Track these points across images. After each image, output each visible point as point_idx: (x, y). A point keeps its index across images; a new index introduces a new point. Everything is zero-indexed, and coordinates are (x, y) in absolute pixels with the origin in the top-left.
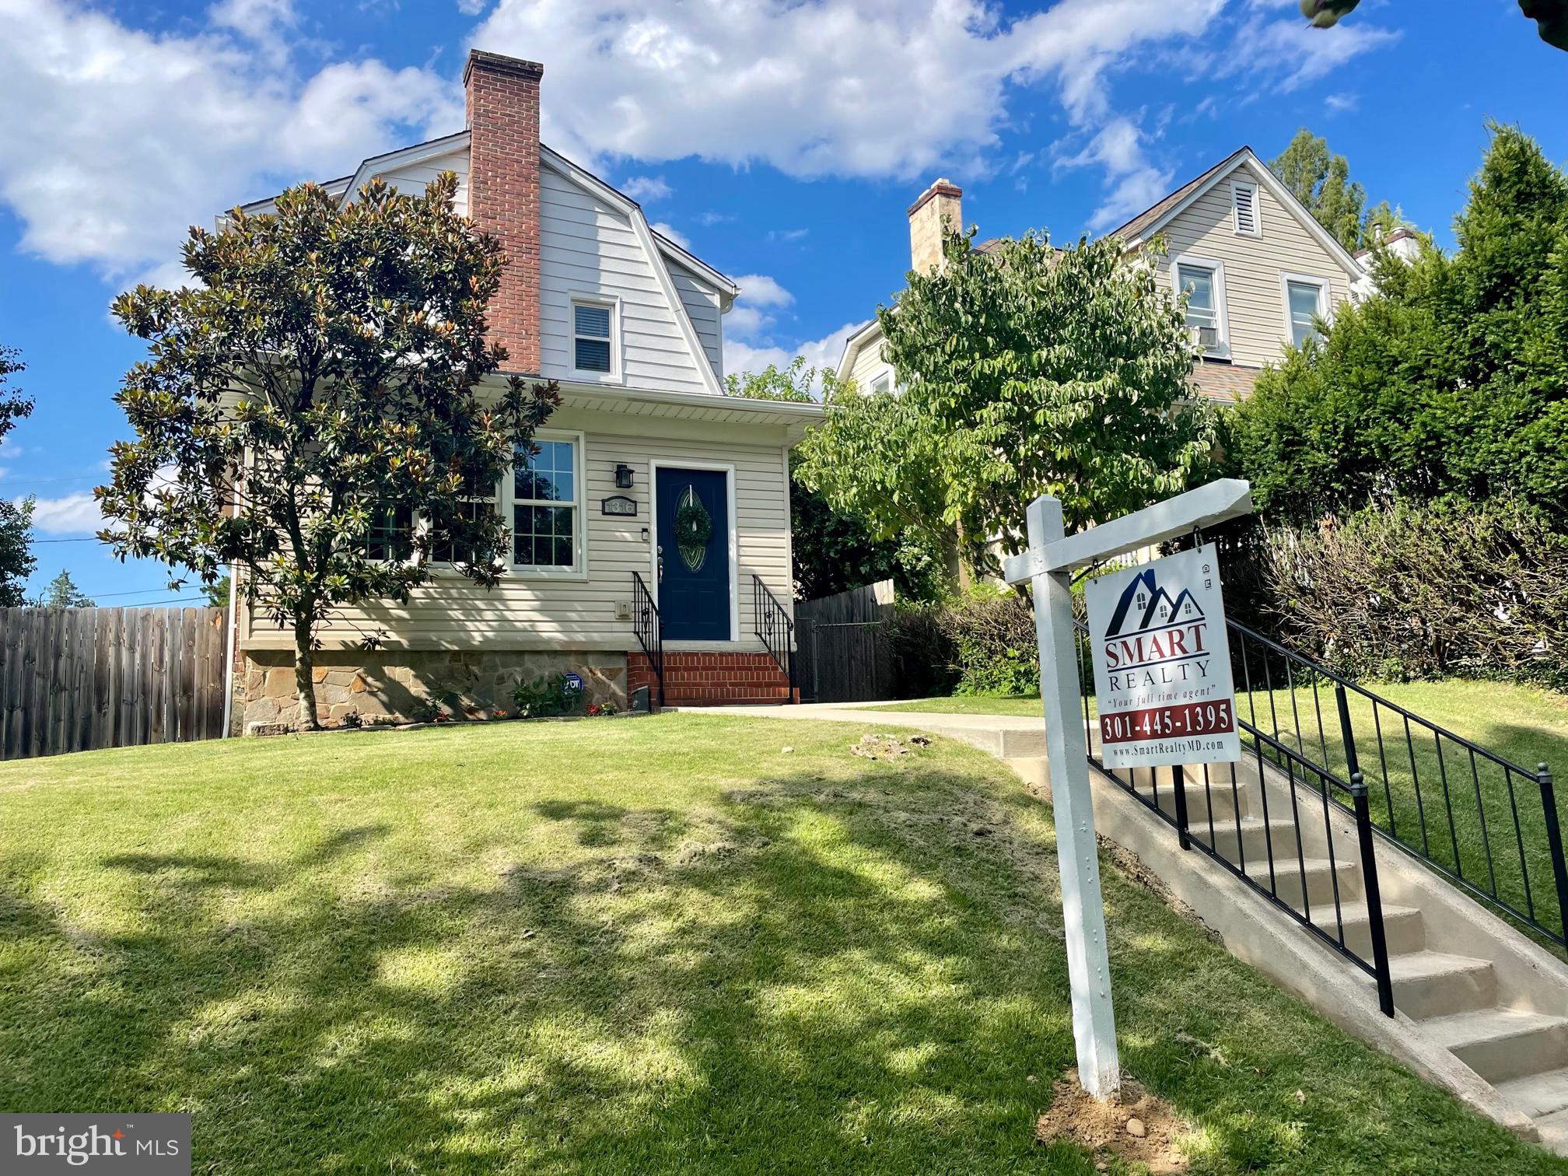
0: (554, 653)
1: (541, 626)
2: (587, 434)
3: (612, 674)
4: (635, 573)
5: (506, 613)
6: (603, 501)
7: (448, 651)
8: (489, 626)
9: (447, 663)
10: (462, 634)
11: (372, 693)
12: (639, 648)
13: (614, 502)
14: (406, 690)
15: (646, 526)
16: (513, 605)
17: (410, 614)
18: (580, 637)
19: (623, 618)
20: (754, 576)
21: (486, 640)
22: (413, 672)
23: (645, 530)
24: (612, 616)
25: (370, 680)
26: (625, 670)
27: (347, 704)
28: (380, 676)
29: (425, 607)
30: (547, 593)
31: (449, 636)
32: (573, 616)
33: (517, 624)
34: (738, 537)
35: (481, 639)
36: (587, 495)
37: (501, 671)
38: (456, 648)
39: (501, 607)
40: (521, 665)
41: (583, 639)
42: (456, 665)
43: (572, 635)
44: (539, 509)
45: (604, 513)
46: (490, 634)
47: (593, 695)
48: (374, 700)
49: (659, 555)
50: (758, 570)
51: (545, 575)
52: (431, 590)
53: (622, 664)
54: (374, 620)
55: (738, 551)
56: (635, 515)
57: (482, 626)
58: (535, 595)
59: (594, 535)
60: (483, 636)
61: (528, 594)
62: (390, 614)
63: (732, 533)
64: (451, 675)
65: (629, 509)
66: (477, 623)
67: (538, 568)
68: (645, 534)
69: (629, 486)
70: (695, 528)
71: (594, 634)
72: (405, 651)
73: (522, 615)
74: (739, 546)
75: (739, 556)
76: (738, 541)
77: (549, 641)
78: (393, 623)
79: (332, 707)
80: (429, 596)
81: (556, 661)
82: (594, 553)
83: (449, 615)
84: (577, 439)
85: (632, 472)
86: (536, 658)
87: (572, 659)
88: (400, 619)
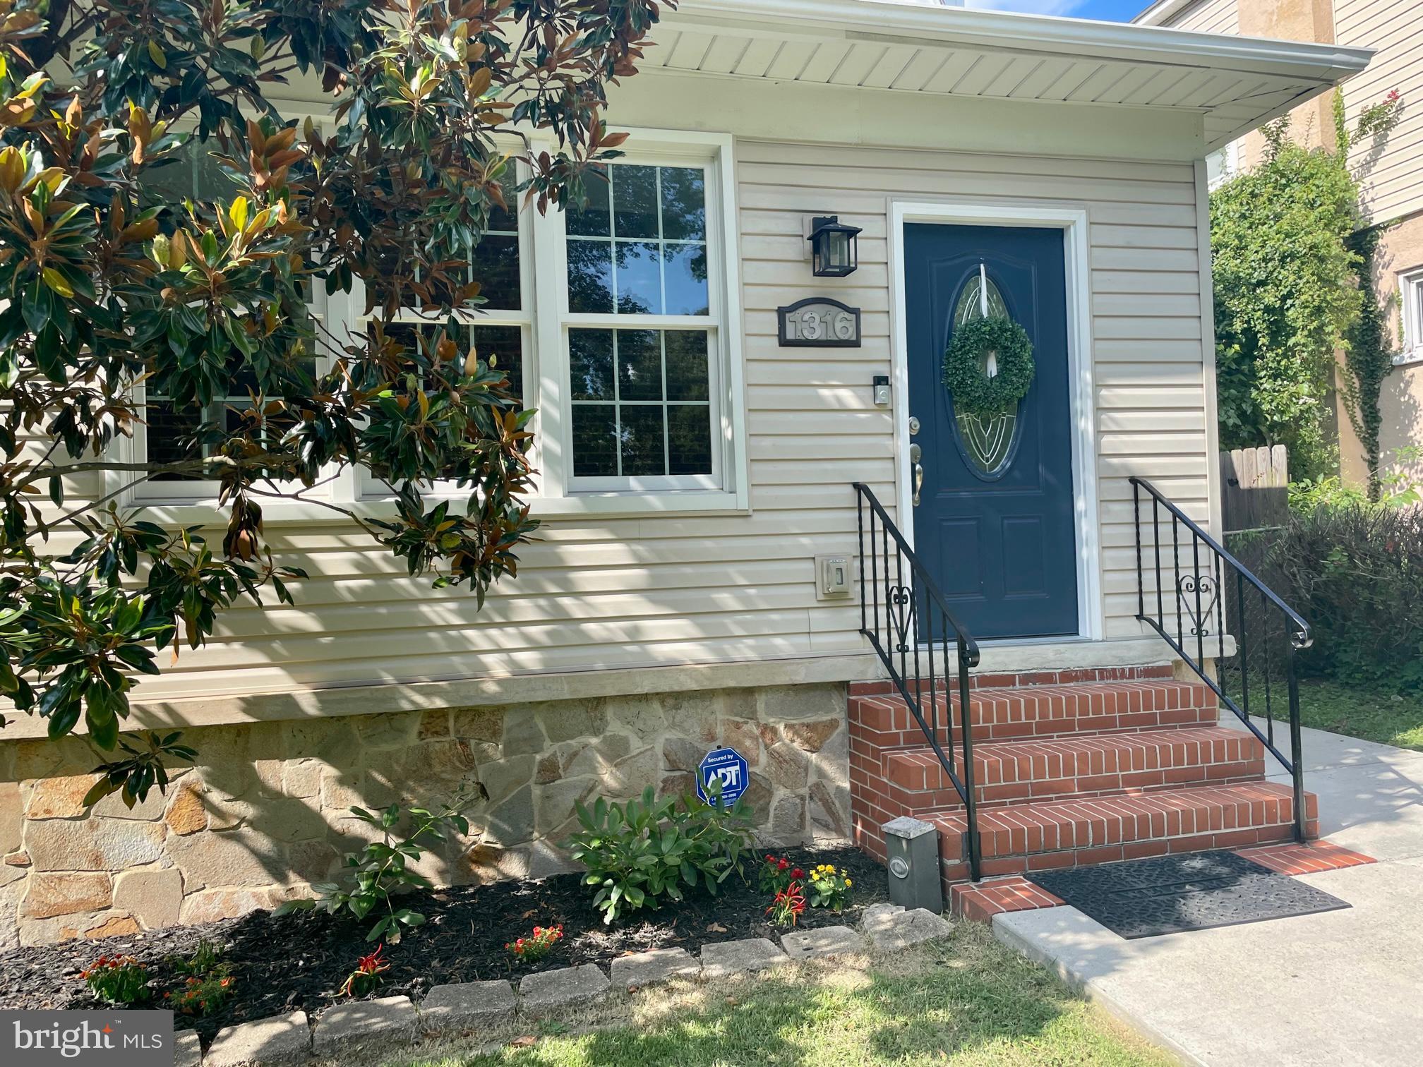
0: (676, 698)
1: (653, 628)
2: (740, 141)
3: (817, 737)
4: (859, 488)
5: (566, 601)
6: (782, 312)
7: (418, 712)
8: (526, 638)
9: (412, 739)
10: (456, 660)
11: (229, 834)
12: (875, 672)
13: (807, 313)
14: (315, 818)
15: (882, 370)
16: (585, 580)
17: (322, 619)
18: (745, 651)
19: (835, 598)
20: (1134, 481)
21: (520, 672)
22: (329, 771)
23: (881, 380)
24: (806, 595)
25: (216, 797)
26: (843, 726)
27: (157, 867)
28: (248, 788)
29: (363, 600)
30: (662, 545)
31: (423, 670)
32: (727, 600)
33: (591, 627)
34: (1097, 386)
35: (502, 672)
36: (743, 297)
37: (549, 749)
38: (439, 703)
39: (553, 589)
40: (596, 732)
41: (751, 655)
42: (438, 744)
43: (727, 646)
44: (628, 336)
45: (784, 342)
46: (529, 659)
47: (770, 793)
48: (232, 850)
49: (913, 439)
50: (1141, 466)
51: (656, 503)
52: (373, 555)
53: (837, 711)
54: (227, 641)
55: (1097, 423)
56: (856, 344)
57: (507, 638)
58: (635, 554)
59: (763, 397)
60: (512, 663)
61: (617, 552)
62: (267, 622)
63: (1082, 377)
64: (422, 769)
65: (842, 327)
66: (494, 632)
67: (633, 482)
68: (882, 390)
69: (846, 271)
70: (992, 368)
71: (779, 641)
72: (310, 721)
73: (607, 605)
74: (1099, 410)
75: (1099, 433)
76: (1096, 397)
77: (674, 665)
78: (276, 645)
79: (119, 878)
80: (367, 570)
81: (680, 715)
82: (767, 442)
83: (423, 617)
84: (715, 156)
85: (852, 233)
86: (630, 710)
87: (720, 711)
88: (296, 636)
